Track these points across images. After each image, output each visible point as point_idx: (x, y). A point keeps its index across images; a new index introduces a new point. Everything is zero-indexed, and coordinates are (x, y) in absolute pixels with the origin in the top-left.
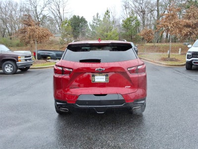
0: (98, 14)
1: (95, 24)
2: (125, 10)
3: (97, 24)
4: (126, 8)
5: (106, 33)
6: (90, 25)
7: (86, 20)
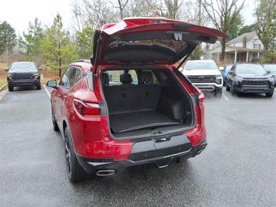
0: (36, 20)
1: (33, 35)
2: (75, 18)
3: (36, 34)
4: (77, 14)
5: (57, 49)
6: (25, 36)
7: (12, 27)
